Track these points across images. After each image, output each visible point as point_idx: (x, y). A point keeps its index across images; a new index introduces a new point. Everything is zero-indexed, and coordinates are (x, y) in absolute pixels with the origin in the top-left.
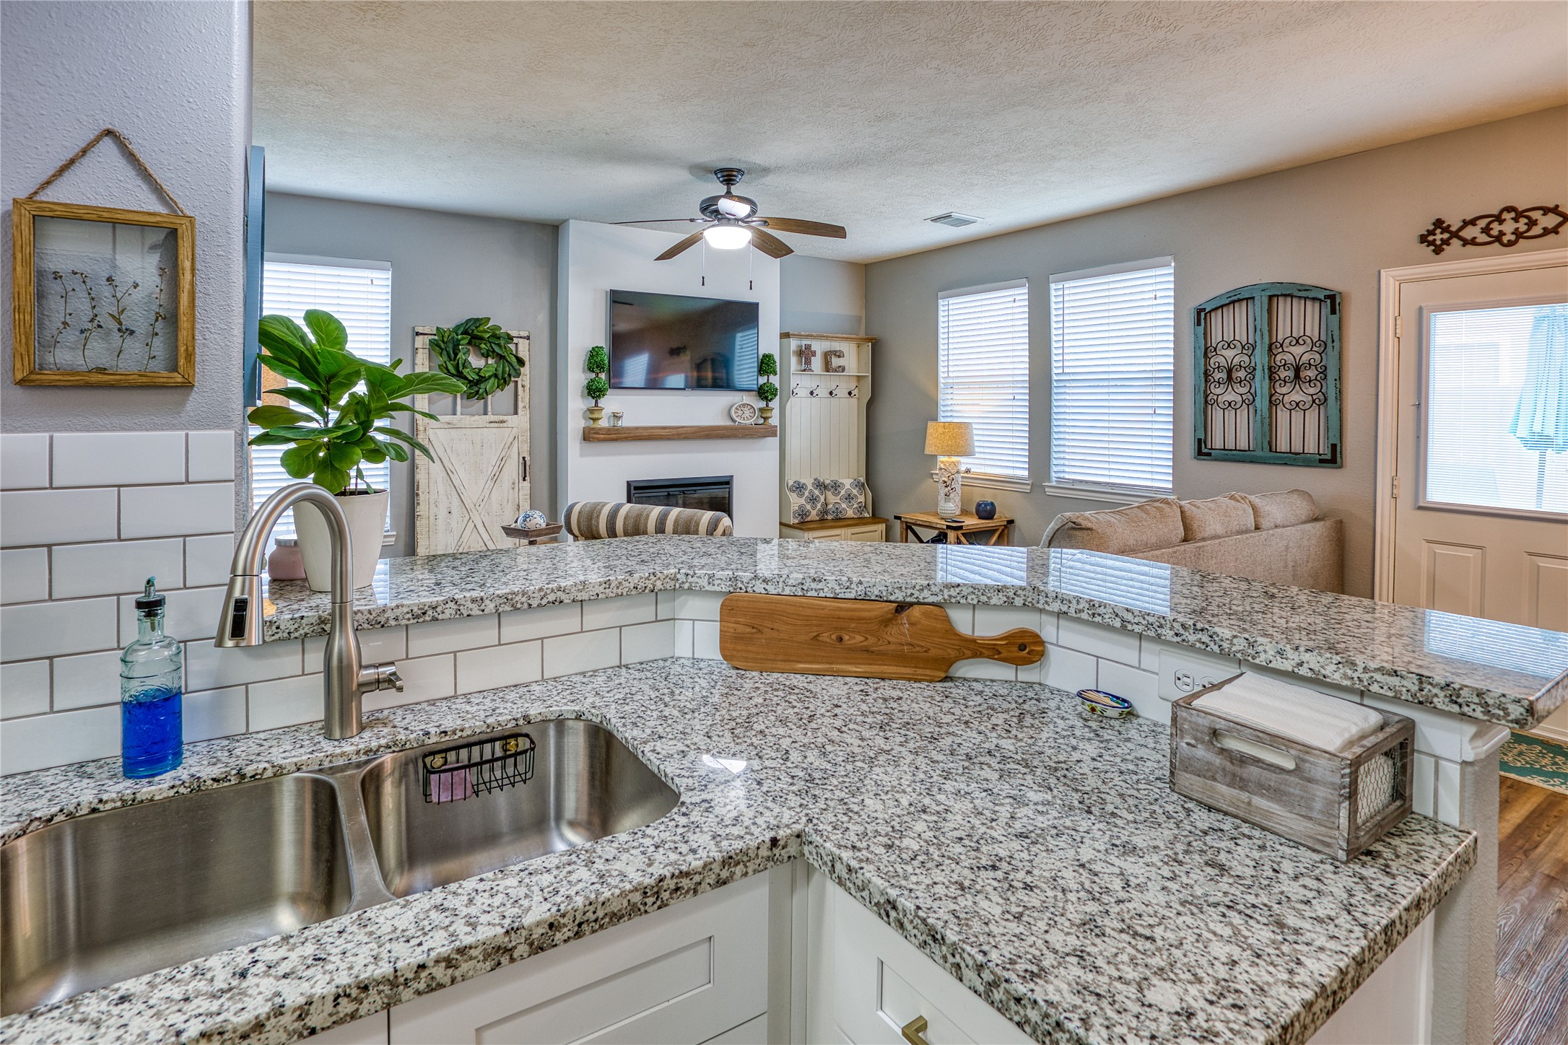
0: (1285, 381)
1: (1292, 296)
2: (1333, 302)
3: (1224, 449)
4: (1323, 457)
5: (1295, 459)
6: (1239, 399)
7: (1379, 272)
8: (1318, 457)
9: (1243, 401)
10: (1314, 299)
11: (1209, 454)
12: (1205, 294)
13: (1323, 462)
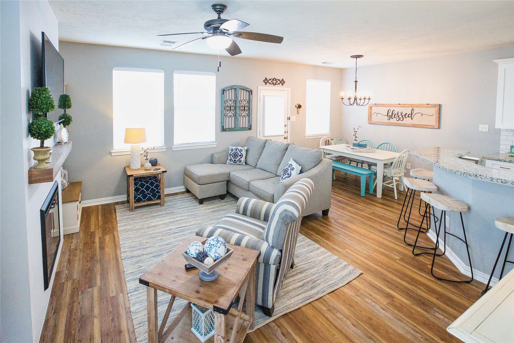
0: (242, 110)
1: (244, 90)
2: (250, 92)
3: (229, 128)
4: (249, 128)
5: (243, 129)
6: (232, 115)
7: (258, 87)
8: (248, 128)
9: (233, 115)
10: (248, 91)
11: (225, 130)
12: (224, 86)
13: (249, 129)
